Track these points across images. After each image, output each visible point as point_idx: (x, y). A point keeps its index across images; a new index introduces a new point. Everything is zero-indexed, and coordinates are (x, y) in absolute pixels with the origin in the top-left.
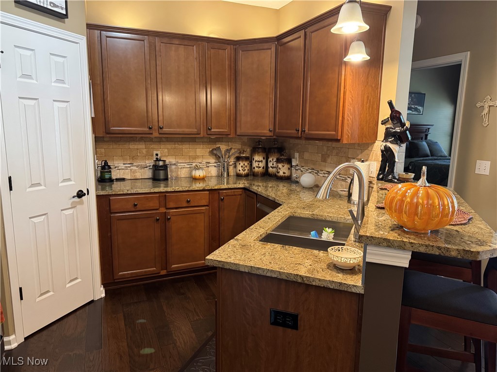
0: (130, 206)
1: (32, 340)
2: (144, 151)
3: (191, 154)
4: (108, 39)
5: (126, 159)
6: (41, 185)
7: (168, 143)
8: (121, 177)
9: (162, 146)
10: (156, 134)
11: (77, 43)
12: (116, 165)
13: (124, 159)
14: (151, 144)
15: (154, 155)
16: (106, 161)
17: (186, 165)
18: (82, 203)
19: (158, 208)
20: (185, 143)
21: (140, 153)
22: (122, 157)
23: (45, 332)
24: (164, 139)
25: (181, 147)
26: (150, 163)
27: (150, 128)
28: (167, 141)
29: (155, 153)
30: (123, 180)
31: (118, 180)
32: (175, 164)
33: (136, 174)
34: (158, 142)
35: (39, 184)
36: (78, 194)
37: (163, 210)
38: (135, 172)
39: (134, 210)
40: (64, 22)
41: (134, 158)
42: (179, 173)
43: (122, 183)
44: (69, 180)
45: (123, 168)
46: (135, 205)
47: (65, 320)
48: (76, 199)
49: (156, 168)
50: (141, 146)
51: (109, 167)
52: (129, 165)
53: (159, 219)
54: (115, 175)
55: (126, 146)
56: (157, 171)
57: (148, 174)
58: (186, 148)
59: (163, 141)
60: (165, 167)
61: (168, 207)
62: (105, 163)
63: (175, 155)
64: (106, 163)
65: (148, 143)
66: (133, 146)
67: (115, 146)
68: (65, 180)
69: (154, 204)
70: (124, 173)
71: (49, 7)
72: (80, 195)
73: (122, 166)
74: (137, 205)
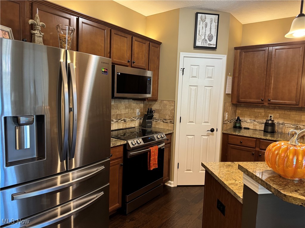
0: (238, 143)
2: (263, 114)
3: (296, 119)
4: (244, 53)
5: (252, 118)
6: (193, 123)
7: (280, 110)
8: (248, 127)
9: (275, 112)
10: (266, 104)
11: (221, 59)
12: (246, 120)
13: (250, 117)
14: (268, 110)
15: (269, 116)
16: (239, 117)
17: (292, 125)
18: (213, 135)
20: (293, 111)
21: (260, 114)
22: (250, 116)
24: (277, 107)
25: (289, 113)
26: (265, 121)
27: (262, 100)
28: (279, 109)
30: (248, 129)
31: (245, 128)
32: (282, 124)
33: (257, 127)
34: (273, 109)
38: (256, 125)
41: (256, 117)
42: (286, 130)
43: (247, 130)
45: (249, 122)
50: (262, 111)
51: (240, 120)
52: (253, 121)
53: (254, 154)
54: (244, 125)
55: (253, 110)
57: (262, 127)
58: (293, 114)
59: (276, 109)
60: (273, 125)
63: (284, 118)
66: (256, 110)
67: (246, 110)
68: (205, 122)
69: (253, 144)
70: (249, 125)
71: (208, 46)
73: (249, 121)
74: (242, 142)
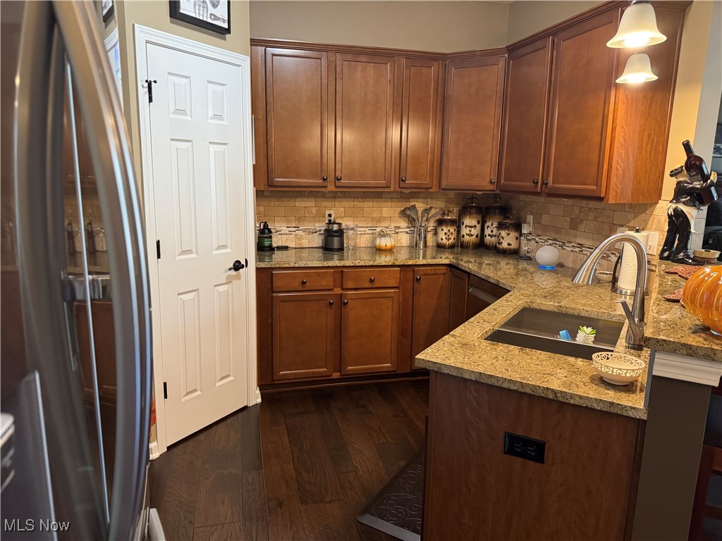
0: (297, 285)
1: (175, 450)
2: (314, 210)
3: (374, 216)
4: (274, 57)
5: (291, 221)
6: (192, 253)
7: (345, 200)
8: (283, 245)
9: (337, 204)
10: (331, 188)
11: (239, 66)
12: (278, 229)
13: (288, 221)
14: (322, 201)
15: (327, 215)
16: (266, 223)
17: (367, 230)
18: (238, 277)
19: (332, 287)
20: (368, 200)
21: (308, 212)
22: (286, 218)
23: (190, 443)
24: (340, 194)
25: (362, 204)
26: (321, 226)
27: (324, 180)
28: (344, 197)
29: (327, 212)
30: (286, 248)
31: (279, 248)
32: (352, 229)
33: (303, 241)
34: (332, 198)
35: (190, 251)
36: (234, 265)
37: (338, 291)
38: (300, 238)
39: (301, 289)
40: (225, 39)
41: (300, 219)
42: (358, 241)
43: (284, 252)
44: (225, 247)
45: (286, 232)
46: (304, 283)
47: (214, 428)
48: (233, 272)
49: (329, 234)
50: (310, 203)
51: (270, 231)
52: (294, 229)
53: (333, 303)
54: (277, 241)
55: (291, 203)
56: (330, 238)
57: (317, 241)
58: (368, 206)
59: (338, 197)
60: (340, 233)
61: (345, 287)
62: (264, 226)
63: (353, 216)
64: (266, 225)
65: (320, 199)
66: (299, 203)
67: (276, 203)
68: (220, 247)
69: (327, 282)
70: (287, 240)
71: (210, 21)
72: (238, 266)
73: (285, 230)
74: (306, 282)
